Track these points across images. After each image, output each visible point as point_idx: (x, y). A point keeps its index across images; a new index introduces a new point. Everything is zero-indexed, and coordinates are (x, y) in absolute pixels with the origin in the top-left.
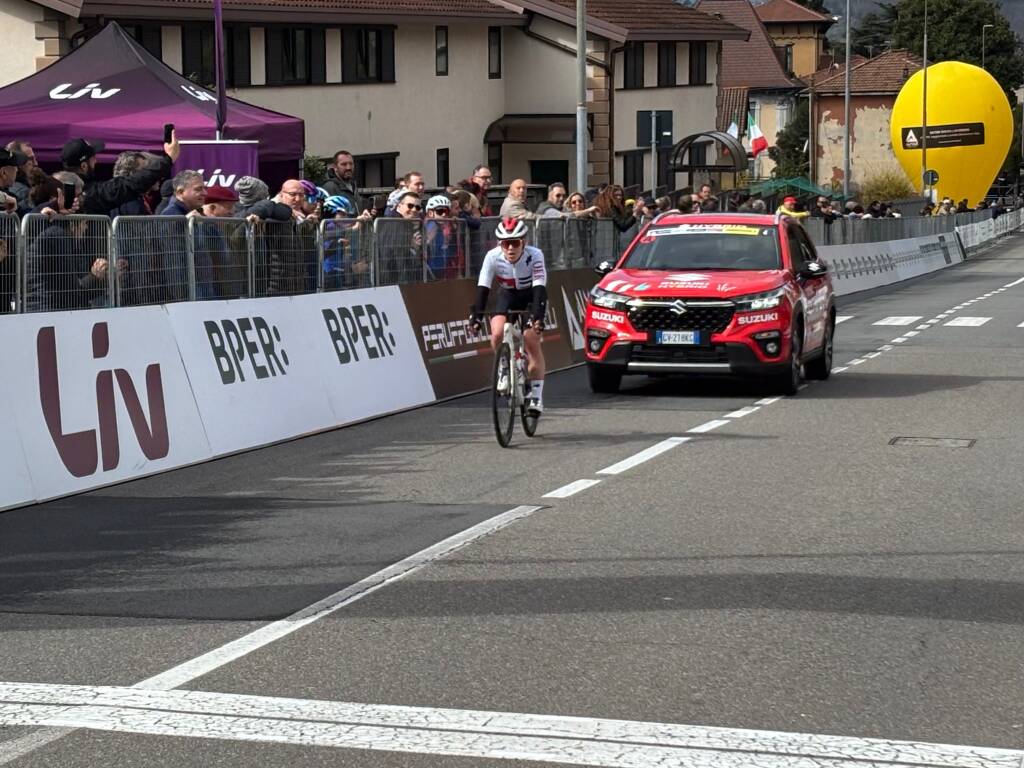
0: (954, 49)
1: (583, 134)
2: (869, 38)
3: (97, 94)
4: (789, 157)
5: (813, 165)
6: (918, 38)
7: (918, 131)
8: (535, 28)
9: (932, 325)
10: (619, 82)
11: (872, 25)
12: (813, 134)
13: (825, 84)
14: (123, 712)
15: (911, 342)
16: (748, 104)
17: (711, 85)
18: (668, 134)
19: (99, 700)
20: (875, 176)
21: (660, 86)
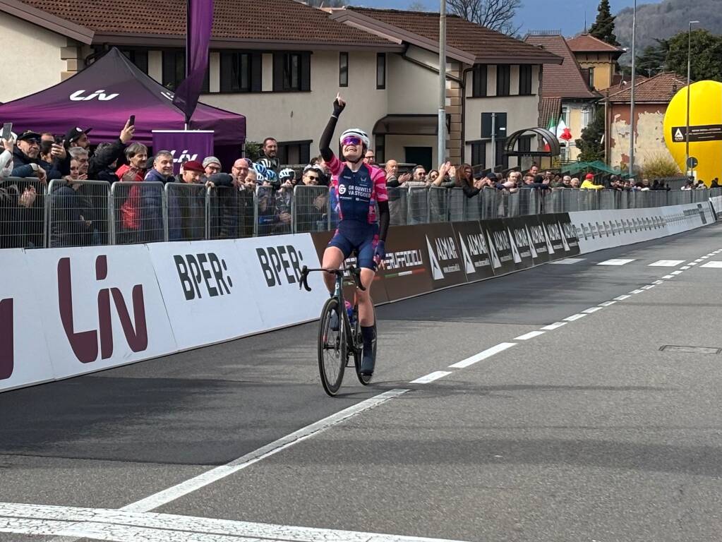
0: (710, 71)
1: (443, 128)
2: (649, 63)
3: (102, 97)
4: (590, 146)
5: (608, 152)
6: (683, 63)
7: (683, 130)
8: (410, 54)
9: (692, 266)
10: (469, 92)
11: (651, 54)
12: (608, 130)
13: (617, 95)
14: (112, 527)
15: (676, 278)
16: (561, 109)
17: (534, 95)
18: (504, 129)
19: (96, 518)
20: (651, 161)
21: (498, 95)
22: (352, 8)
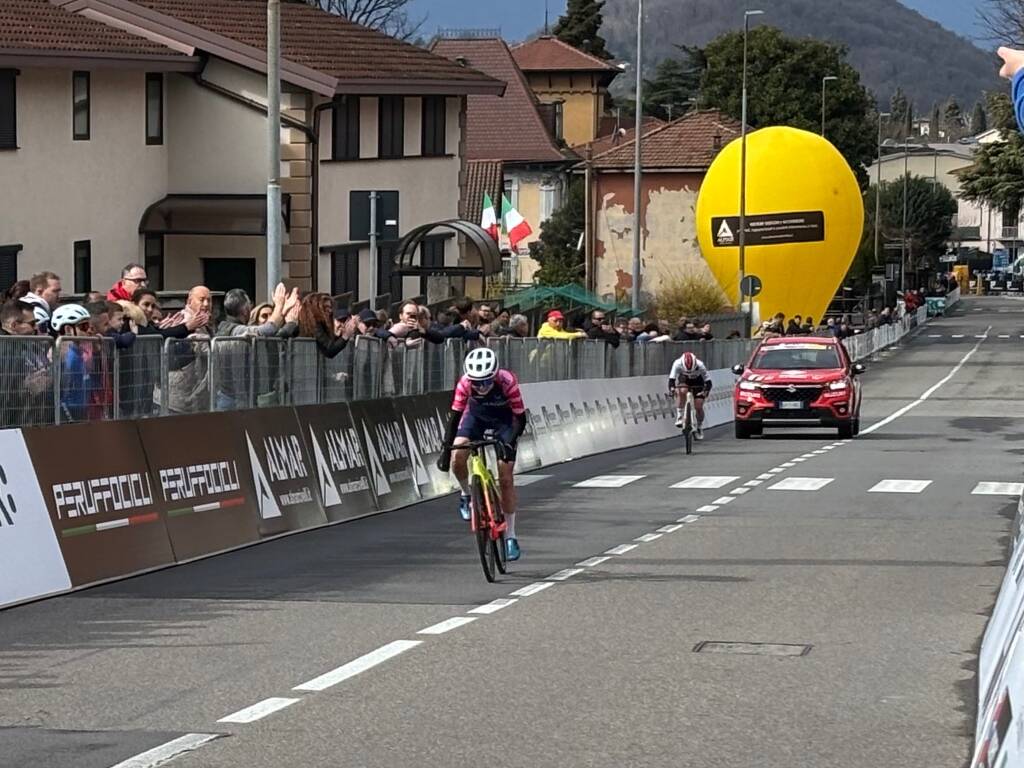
0: (784, 109)
1: (276, 221)
2: (668, 94)
4: (557, 256)
5: (591, 267)
6: (734, 93)
7: (733, 222)
8: (211, 75)
9: (752, 488)
10: (325, 150)
11: (672, 75)
12: (590, 224)
13: (607, 156)
15: (723, 511)
16: (503, 182)
17: (451, 156)
18: (393, 222)
20: (674, 283)
21: (383, 156)
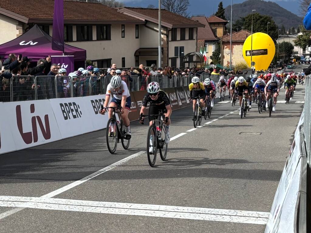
0: (260, 29)
1: (160, 53)
2: (237, 26)
3: (32, 44)
4: (215, 58)
5: (222, 61)
6: (250, 26)
7: (250, 51)
8: (148, 25)
10: (170, 39)
11: (238, 23)
12: (222, 52)
13: (225, 39)
14: (38, 204)
16: (205, 44)
17: (195, 39)
18: (183, 53)
19: (32, 201)
20: (238, 63)
21: (181, 40)
22: (126, 8)
